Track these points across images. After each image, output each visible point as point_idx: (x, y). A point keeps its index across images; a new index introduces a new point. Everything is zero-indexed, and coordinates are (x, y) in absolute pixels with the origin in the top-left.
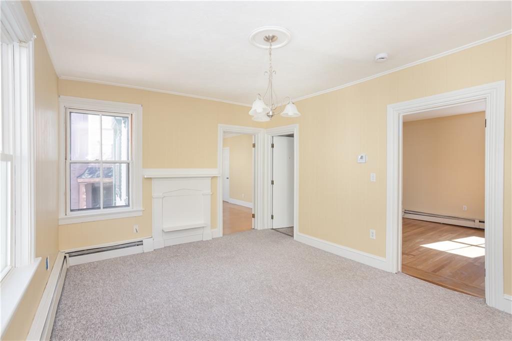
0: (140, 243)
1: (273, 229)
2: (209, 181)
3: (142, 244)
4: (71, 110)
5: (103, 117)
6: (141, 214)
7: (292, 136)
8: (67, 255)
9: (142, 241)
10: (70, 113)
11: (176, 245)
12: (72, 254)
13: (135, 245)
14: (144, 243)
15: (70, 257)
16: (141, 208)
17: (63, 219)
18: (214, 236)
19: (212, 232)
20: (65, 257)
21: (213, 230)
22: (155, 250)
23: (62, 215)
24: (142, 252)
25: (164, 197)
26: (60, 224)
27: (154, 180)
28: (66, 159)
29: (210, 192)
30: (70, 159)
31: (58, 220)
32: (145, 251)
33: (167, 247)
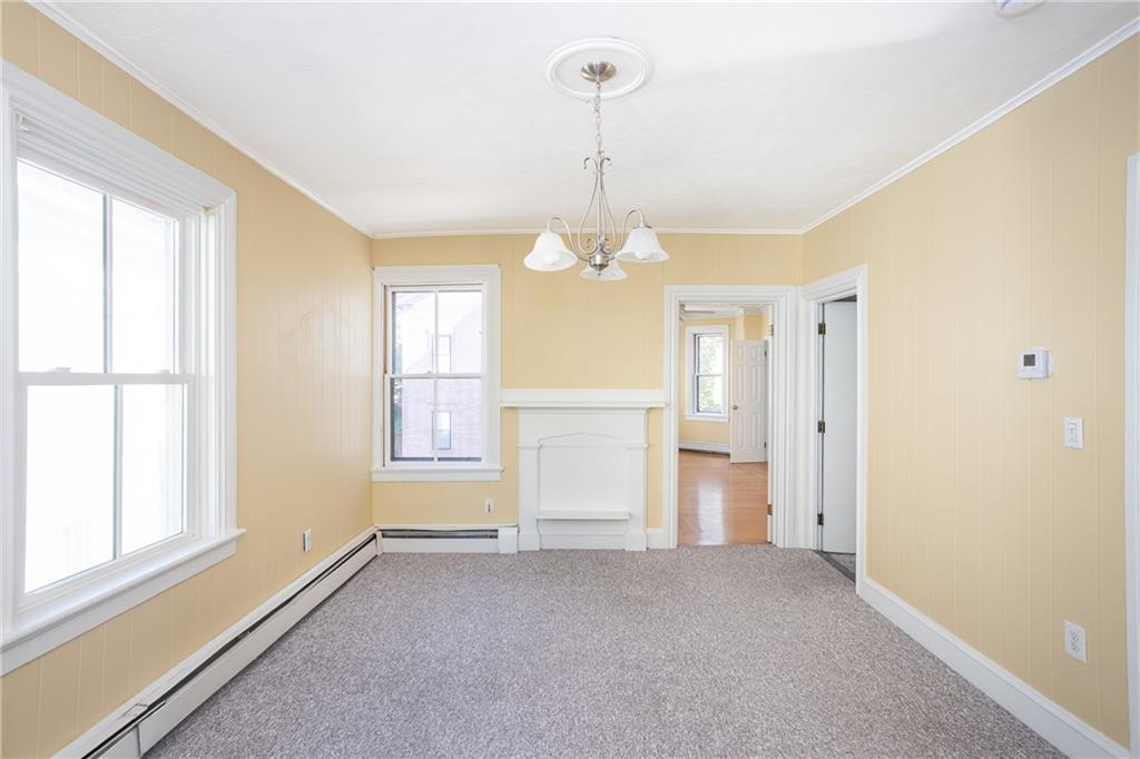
0: (493, 535)
1: (821, 552)
2: (641, 416)
3: (496, 537)
4: (395, 289)
5: (440, 294)
6: (497, 476)
7: (853, 299)
8: (379, 534)
9: (497, 531)
10: (394, 293)
11: (564, 550)
12: (386, 534)
13: (486, 537)
14: (500, 534)
15: (384, 536)
16: (499, 466)
17: (381, 472)
18: (654, 546)
19: (647, 535)
20: (375, 536)
21: (649, 531)
22: (519, 552)
23: (377, 465)
24: (496, 551)
25: (541, 447)
26: (375, 478)
27: (520, 411)
28: (385, 372)
29: (642, 442)
30: (393, 373)
31: (371, 473)
32: (502, 552)
33: (545, 550)
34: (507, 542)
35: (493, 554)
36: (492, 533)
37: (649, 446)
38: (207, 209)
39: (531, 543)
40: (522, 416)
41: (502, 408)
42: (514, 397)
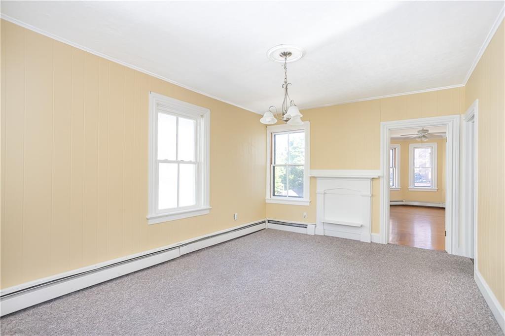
2: (368, 182)
3: (307, 228)
5: (290, 134)
6: (308, 204)
8: (267, 222)
9: (307, 225)
10: (275, 135)
12: (270, 222)
13: (303, 227)
14: (308, 226)
15: (268, 222)
16: (309, 200)
17: (269, 199)
18: (374, 241)
19: (371, 236)
20: (265, 222)
21: (373, 234)
22: (315, 235)
23: (268, 197)
24: (306, 233)
25: (325, 193)
26: (267, 202)
27: (318, 179)
28: (271, 164)
29: (369, 194)
30: (275, 164)
31: (265, 200)
32: (308, 234)
33: (326, 236)
34: (310, 231)
35: (305, 234)
36: (305, 226)
37: (372, 195)
38: (202, 116)
39: (320, 231)
40: (319, 181)
41: (310, 177)
42: (315, 173)
